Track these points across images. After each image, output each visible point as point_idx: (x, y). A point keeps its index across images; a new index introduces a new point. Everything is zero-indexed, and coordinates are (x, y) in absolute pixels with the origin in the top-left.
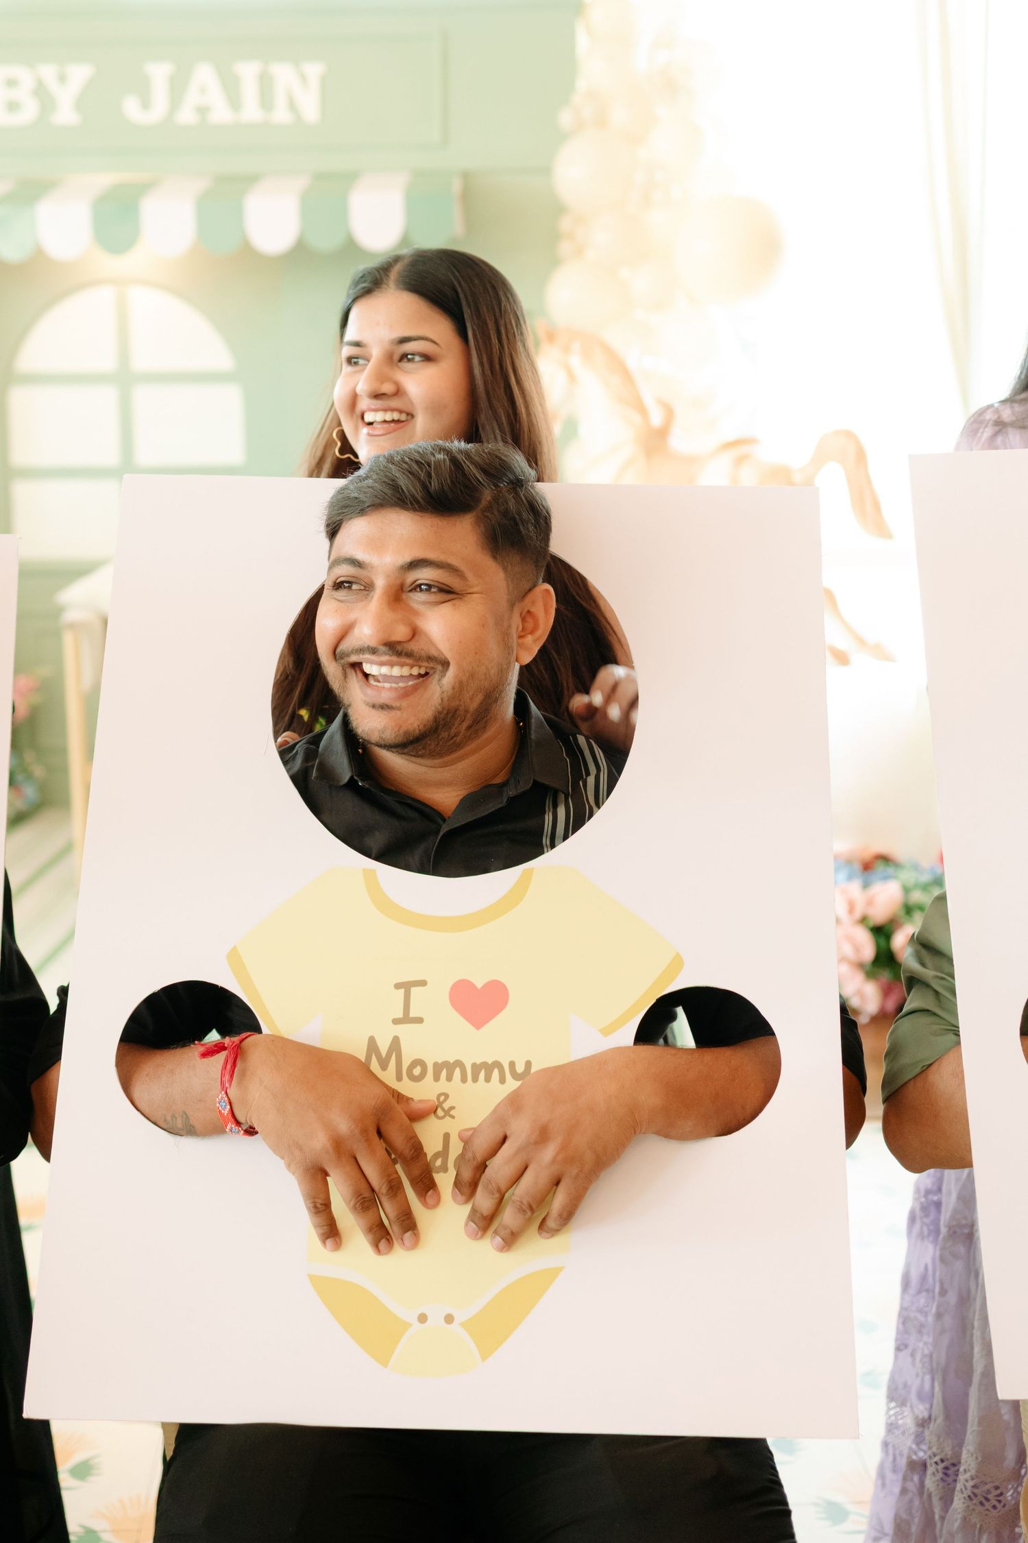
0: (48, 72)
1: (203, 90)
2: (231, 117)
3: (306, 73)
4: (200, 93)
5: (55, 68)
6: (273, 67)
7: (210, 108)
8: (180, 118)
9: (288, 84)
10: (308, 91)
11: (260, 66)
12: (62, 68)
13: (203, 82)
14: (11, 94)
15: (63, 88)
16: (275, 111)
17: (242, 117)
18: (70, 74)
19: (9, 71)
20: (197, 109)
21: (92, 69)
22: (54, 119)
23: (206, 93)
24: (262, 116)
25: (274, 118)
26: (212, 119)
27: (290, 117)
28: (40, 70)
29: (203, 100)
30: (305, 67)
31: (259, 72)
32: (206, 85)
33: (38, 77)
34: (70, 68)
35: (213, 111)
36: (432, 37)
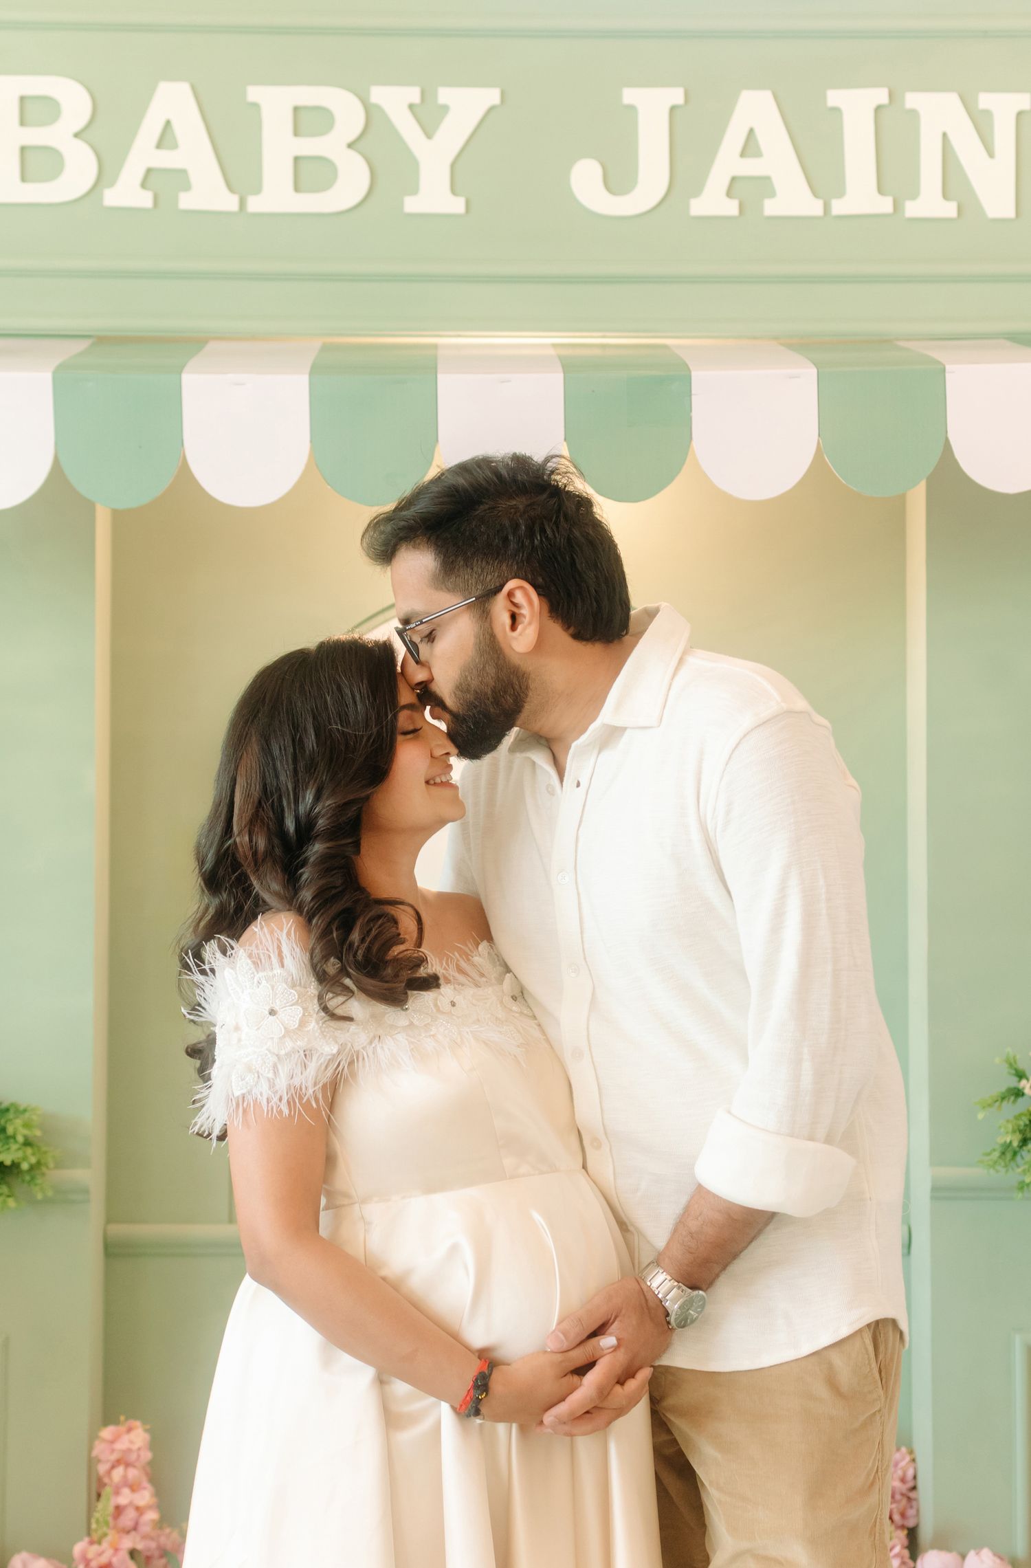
0: (395, 100)
1: (750, 148)
2: (814, 207)
3: (988, 113)
4: (743, 154)
5: (413, 94)
6: (913, 100)
7: (764, 186)
8: (699, 207)
9: (945, 135)
10: (991, 154)
11: (880, 96)
12: (427, 95)
13: (751, 131)
14: (309, 146)
15: (429, 136)
16: (914, 195)
17: (838, 208)
18: (445, 109)
19: (309, 95)
20: (734, 186)
21: (492, 96)
22: (412, 205)
23: (758, 154)
24: (885, 205)
25: (913, 209)
26: (771, 208)
27: (949, 210)
28: (378, 95)
29: (750, 167)
30: (986, 101)
31: (878, 109)
32: (757, 131)
33: (372, 114)
34: (445, 95)
35: (772, 194)
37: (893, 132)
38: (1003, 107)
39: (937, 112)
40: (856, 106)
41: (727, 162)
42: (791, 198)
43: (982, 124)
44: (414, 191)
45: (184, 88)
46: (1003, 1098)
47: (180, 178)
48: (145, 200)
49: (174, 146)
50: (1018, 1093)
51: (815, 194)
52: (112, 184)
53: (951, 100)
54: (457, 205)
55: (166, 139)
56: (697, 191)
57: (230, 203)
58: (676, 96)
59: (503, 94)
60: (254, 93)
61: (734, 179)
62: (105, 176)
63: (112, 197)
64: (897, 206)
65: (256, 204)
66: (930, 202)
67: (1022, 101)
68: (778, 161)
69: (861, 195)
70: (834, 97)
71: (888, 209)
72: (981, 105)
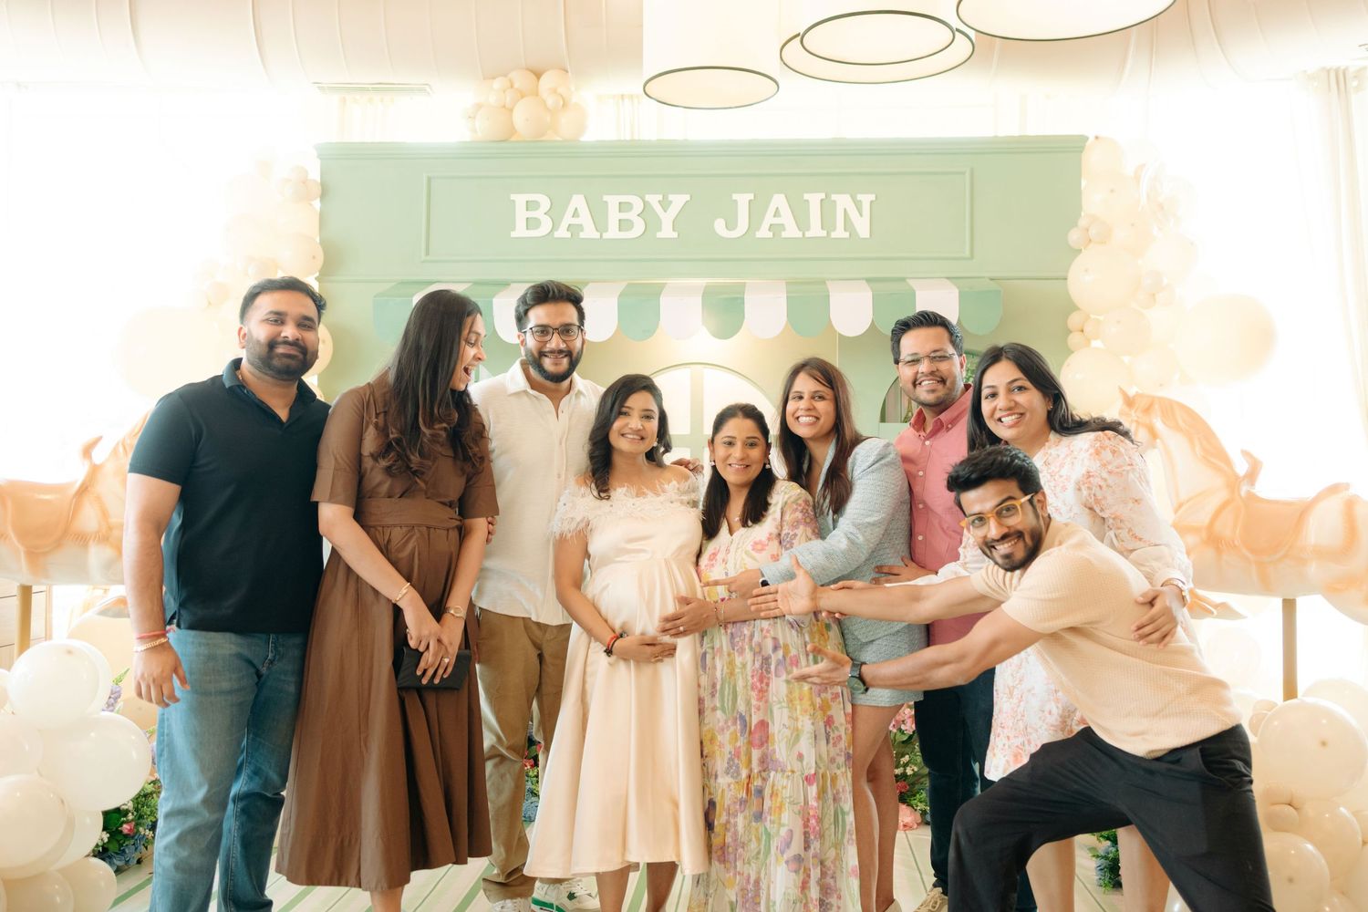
0: (654, 199)
1: (777, 214)
2: (799, 234)
3: (861, 201)
4: (775, 216)
5: (660, 197)
6: (834, 197)
7: (782, 227)
8: (759, 235)
9: (845, 210)
10: (861, 215)
11: (823, 196)
12: (665, 197)
13: (777, 208)
14: (624, 216)
15: (665, 211)
16: (834, 229)
17: (808, 234)
18: (671, 202)
19: (624, 198)
20: (771, 227)
21: (687, 197)
22: (659, 235)
23: (780, 216)
24: (824, 233)
25: (833, 235)
26: (784, 235)
27: (847, 235)
28: (648, 198)
29: (777, 221)
30: (860, 197)
31: (822, 200)
32: (779, 208)
33: (646, 203)
34: (671, 197)
35: (784, 230)
36: (964, 173)
37: (827, 208)
38: (866, 199)
39: (843, 201)
40: (814, 199)
41: (769, 219)
42: (792, 231)
43: (858, 205)
44: (660, 230)
45: (582, 197)
47: (580, 227)
48: (568, 235)
49: (578, 216)
51: (799, 229)
52: (557, 230)
53: (848, 197)
54: (675, 235)
55: (576, 214)
56: (758, 229)
57: (597, 235)
58: (751, 196)
59: (691, 197)
60: (606, 198)
61: (771, 225)
62: (555, 227)
63: (557, 234)
64: (828, 234)
65: (605, 236)
66: (840, 233)
67: (872, 197)
68: (787, 218)
69: (816, 230)
70: (806, 196)
71: (825, 235)
72: (858, 199)
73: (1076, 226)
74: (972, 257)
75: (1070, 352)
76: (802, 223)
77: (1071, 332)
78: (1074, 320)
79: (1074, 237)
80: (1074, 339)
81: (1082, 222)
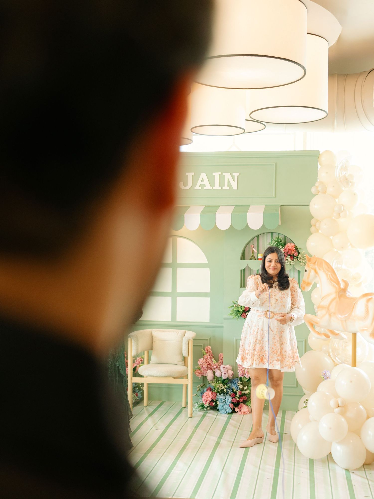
1: (202, 180)
2: (211, 188)
3: (234, 175)
6: (224, 174)
7: (204, 185)
8: (196, 188)
9: (228, 178)
10: (234, 181)
11: (220, 173)
16: (224, 187)
17: (214, 188)
23: (204, 181)
24: (220, 188)
25: (224, 188)
26: (205, 188)
27: (228, 188)
29: (202, 183)
30: (234, 174)
31: (219, 175)
32: (203, 178)
35: (205, 186)
36: (273, 165)
37: (221, 178)
38: (236, 175)
39: (227, 176)
40: (216, 175)
41: (199, 182)
42: (208, 187)
43: (233, 177)
46: (232, 307)
50: (234, 306)
51: (211, 186)
53: (229, 173)
58: (193, 174)
61: (200, 184)
64: (222, 188)
66: (226, 188)
67: (238, 174)
68: (206, 182)
69: (217, 187)
70: (214, 174)
71: (221, 188)
72: (233, 175)
73: (315, 186)
74: (276, 197)
75: (311, 234)
76: (212, 184)
77: (312, 226)
78: (313, 222)
79: (313, 190)
80: (312, 229)
81: (317, 184)
